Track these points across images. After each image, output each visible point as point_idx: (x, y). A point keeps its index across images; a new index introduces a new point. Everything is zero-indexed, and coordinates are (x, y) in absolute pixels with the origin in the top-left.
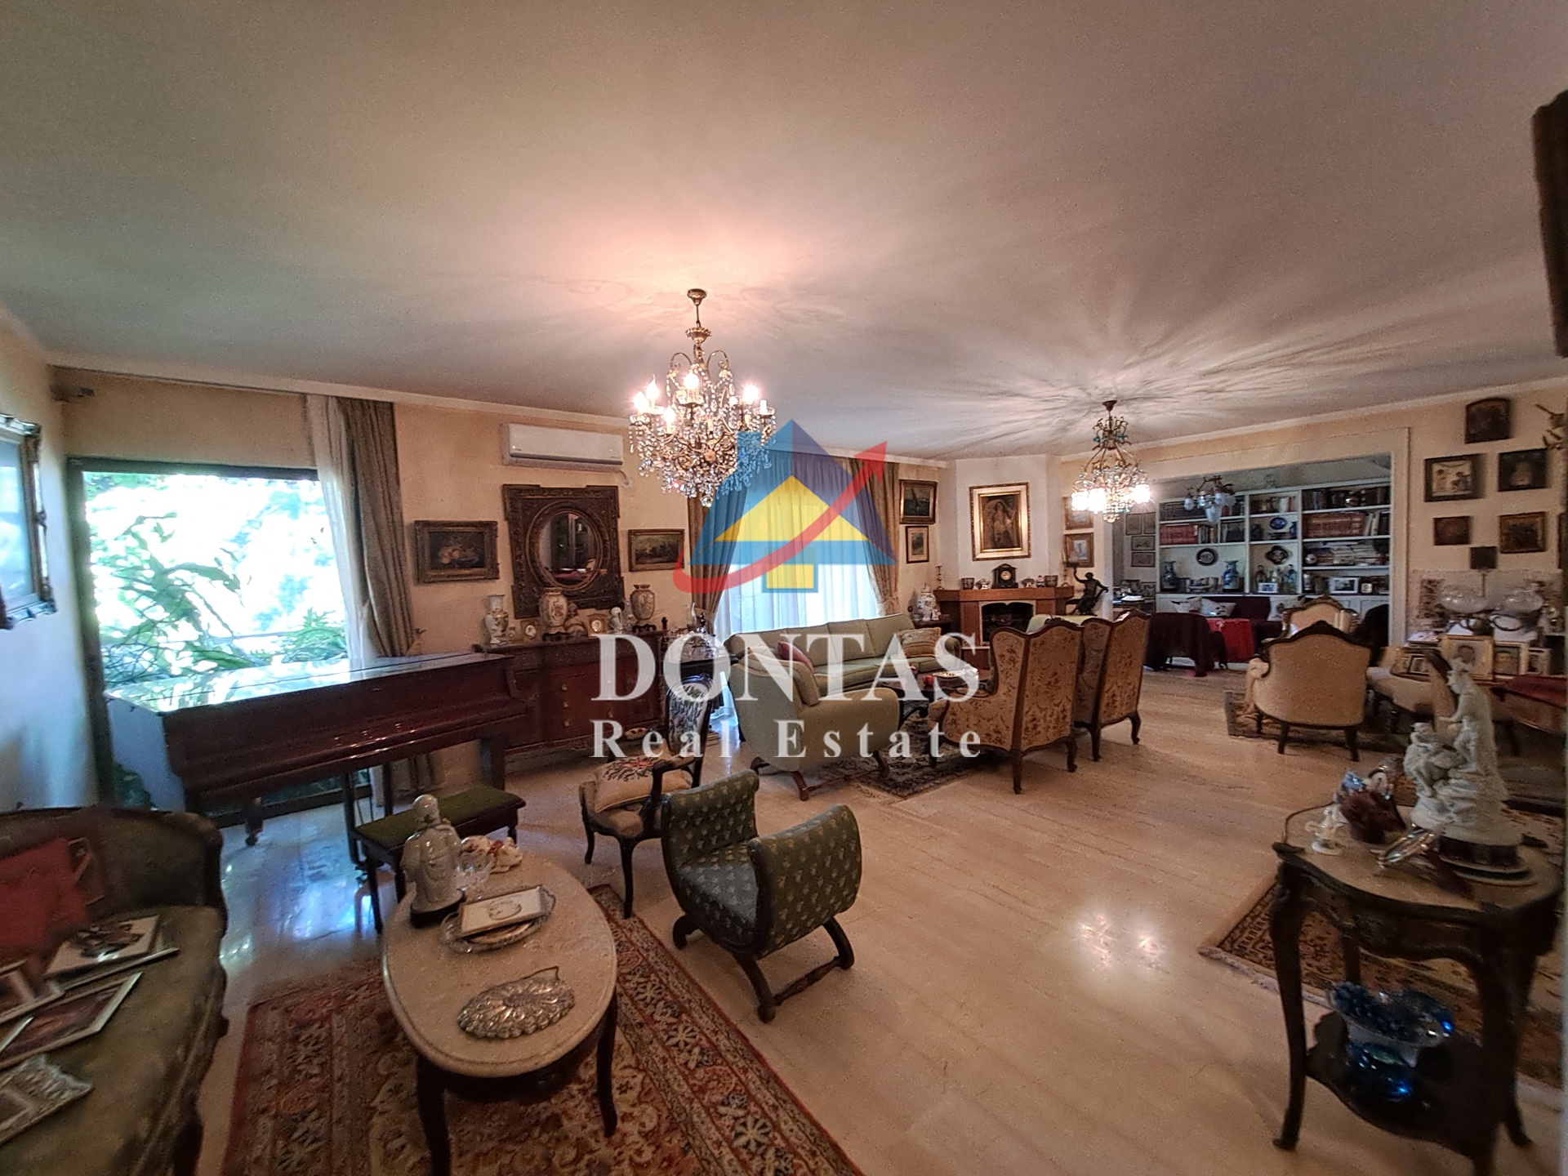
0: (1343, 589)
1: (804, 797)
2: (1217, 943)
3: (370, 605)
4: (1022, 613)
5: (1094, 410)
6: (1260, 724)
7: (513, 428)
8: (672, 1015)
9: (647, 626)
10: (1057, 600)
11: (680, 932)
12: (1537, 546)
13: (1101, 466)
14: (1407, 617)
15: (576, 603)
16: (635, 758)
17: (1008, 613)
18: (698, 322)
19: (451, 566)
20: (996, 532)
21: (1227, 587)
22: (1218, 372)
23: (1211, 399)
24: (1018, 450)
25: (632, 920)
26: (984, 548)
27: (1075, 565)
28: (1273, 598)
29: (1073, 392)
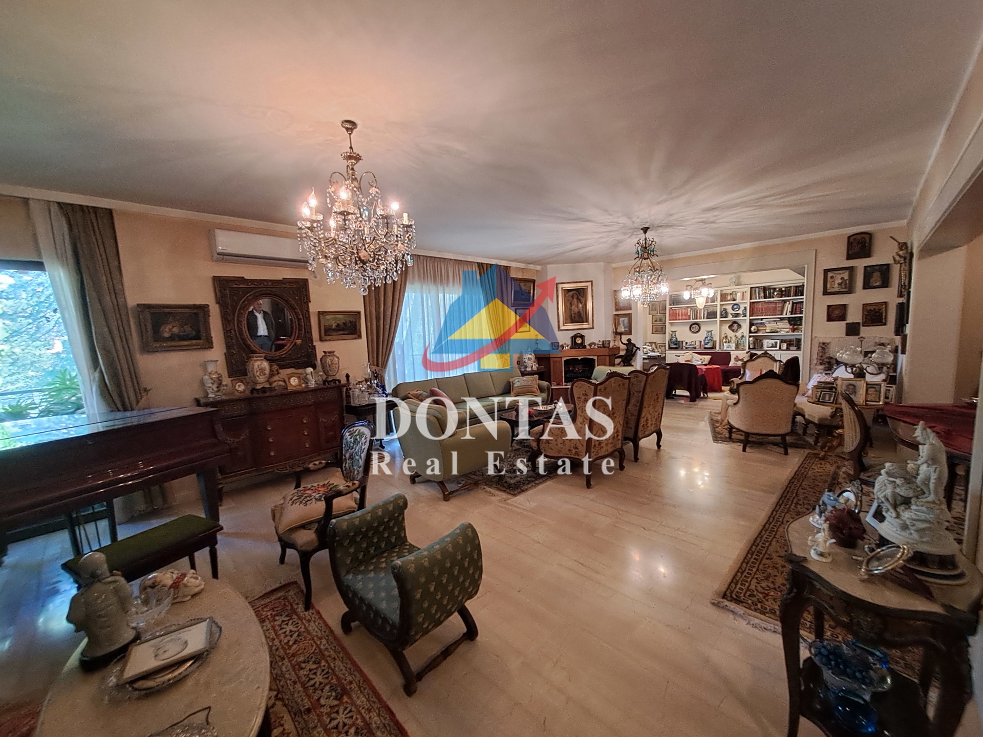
0: (771, 347)
1: (446, 498)
2: (722, 595)
3: (101, 370)
4: (588, 365)
5: (635, 233)
6: (730, 432)
7: (218, 232)
8: (336, 698)
9: (334, 381)
10: (609, 356)
11: (346, 623)
12: (882, 322)
13: (639, 270)
14: (810, 364)
15: (278, 365)
16: (315, 485)
17: (579, 364)
18: (351, 148)
19: (172, 338)
20: (573, 313)
21: (706, 346)
22: (713, 209)
23: (706, 228)
24: (586, 259)
25: (311, 611)
26: (565, 323)
27: (621, 334)
28: (732, 353)
29: (623, 220)
